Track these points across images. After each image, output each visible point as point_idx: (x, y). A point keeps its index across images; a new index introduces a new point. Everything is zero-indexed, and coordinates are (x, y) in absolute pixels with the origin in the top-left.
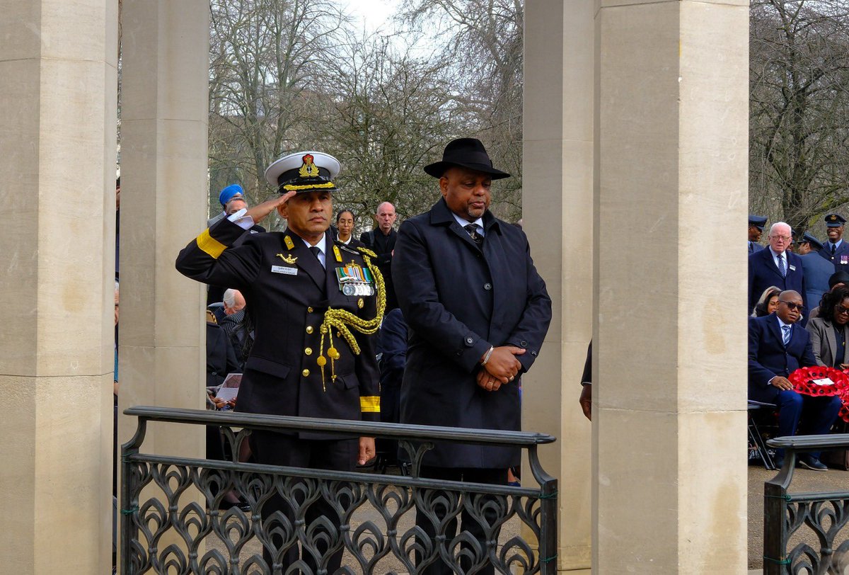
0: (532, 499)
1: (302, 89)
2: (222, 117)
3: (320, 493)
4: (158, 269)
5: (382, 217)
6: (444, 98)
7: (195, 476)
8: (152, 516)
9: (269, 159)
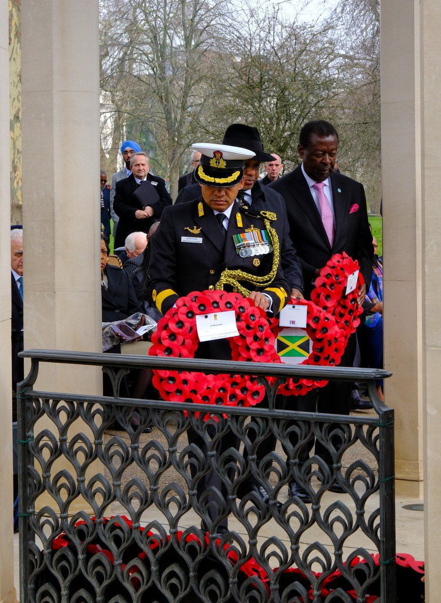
0: (372, 427)
1: (206, 50)
2: (135, 76)
3: (189, 423)
4: (57, 224)
5: (269, 167)
6: (333, 55)
7: (81, 410)
8: (45, 445)
9: (177, 113)
